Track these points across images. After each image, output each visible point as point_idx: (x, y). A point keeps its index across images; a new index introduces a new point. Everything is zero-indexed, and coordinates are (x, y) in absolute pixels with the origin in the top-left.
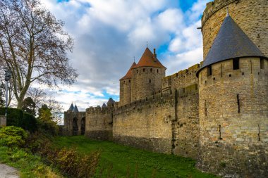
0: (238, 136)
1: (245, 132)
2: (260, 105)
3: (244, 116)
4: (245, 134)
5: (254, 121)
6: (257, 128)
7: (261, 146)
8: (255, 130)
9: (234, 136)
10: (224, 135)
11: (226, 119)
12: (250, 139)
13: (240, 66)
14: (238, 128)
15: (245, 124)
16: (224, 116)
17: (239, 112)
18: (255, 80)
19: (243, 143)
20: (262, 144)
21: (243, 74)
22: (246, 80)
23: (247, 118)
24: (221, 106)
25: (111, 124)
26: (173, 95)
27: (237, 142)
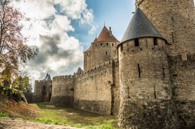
0: (140, 95)
1: (145, 92)
2: (155, 71)
3: (143, 80)
4: (144, 93)
5: (150, 84)
6: (153, 88)
7: (157, 102)
8: (152, 90)
9: (137, 95)
10: (131, 94)
11: (131, 82)
12: (148, 97)
13: (139, 44)
14: (139, 89)
15: (144, 86)
16: (131, 80)
17: (139, 77)
18: (150, 53)
19: (143, 100)
20: (158, 101)
21: (141, 49)
22: (144, 53)
23: (145, 81)
24: (128, 72)
25: (73, 89)
26: (111, 65)
27: (140, 99)
